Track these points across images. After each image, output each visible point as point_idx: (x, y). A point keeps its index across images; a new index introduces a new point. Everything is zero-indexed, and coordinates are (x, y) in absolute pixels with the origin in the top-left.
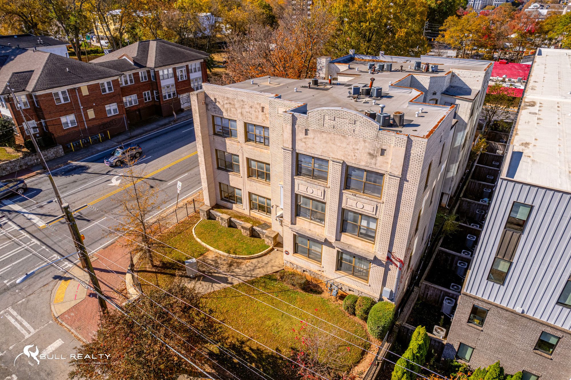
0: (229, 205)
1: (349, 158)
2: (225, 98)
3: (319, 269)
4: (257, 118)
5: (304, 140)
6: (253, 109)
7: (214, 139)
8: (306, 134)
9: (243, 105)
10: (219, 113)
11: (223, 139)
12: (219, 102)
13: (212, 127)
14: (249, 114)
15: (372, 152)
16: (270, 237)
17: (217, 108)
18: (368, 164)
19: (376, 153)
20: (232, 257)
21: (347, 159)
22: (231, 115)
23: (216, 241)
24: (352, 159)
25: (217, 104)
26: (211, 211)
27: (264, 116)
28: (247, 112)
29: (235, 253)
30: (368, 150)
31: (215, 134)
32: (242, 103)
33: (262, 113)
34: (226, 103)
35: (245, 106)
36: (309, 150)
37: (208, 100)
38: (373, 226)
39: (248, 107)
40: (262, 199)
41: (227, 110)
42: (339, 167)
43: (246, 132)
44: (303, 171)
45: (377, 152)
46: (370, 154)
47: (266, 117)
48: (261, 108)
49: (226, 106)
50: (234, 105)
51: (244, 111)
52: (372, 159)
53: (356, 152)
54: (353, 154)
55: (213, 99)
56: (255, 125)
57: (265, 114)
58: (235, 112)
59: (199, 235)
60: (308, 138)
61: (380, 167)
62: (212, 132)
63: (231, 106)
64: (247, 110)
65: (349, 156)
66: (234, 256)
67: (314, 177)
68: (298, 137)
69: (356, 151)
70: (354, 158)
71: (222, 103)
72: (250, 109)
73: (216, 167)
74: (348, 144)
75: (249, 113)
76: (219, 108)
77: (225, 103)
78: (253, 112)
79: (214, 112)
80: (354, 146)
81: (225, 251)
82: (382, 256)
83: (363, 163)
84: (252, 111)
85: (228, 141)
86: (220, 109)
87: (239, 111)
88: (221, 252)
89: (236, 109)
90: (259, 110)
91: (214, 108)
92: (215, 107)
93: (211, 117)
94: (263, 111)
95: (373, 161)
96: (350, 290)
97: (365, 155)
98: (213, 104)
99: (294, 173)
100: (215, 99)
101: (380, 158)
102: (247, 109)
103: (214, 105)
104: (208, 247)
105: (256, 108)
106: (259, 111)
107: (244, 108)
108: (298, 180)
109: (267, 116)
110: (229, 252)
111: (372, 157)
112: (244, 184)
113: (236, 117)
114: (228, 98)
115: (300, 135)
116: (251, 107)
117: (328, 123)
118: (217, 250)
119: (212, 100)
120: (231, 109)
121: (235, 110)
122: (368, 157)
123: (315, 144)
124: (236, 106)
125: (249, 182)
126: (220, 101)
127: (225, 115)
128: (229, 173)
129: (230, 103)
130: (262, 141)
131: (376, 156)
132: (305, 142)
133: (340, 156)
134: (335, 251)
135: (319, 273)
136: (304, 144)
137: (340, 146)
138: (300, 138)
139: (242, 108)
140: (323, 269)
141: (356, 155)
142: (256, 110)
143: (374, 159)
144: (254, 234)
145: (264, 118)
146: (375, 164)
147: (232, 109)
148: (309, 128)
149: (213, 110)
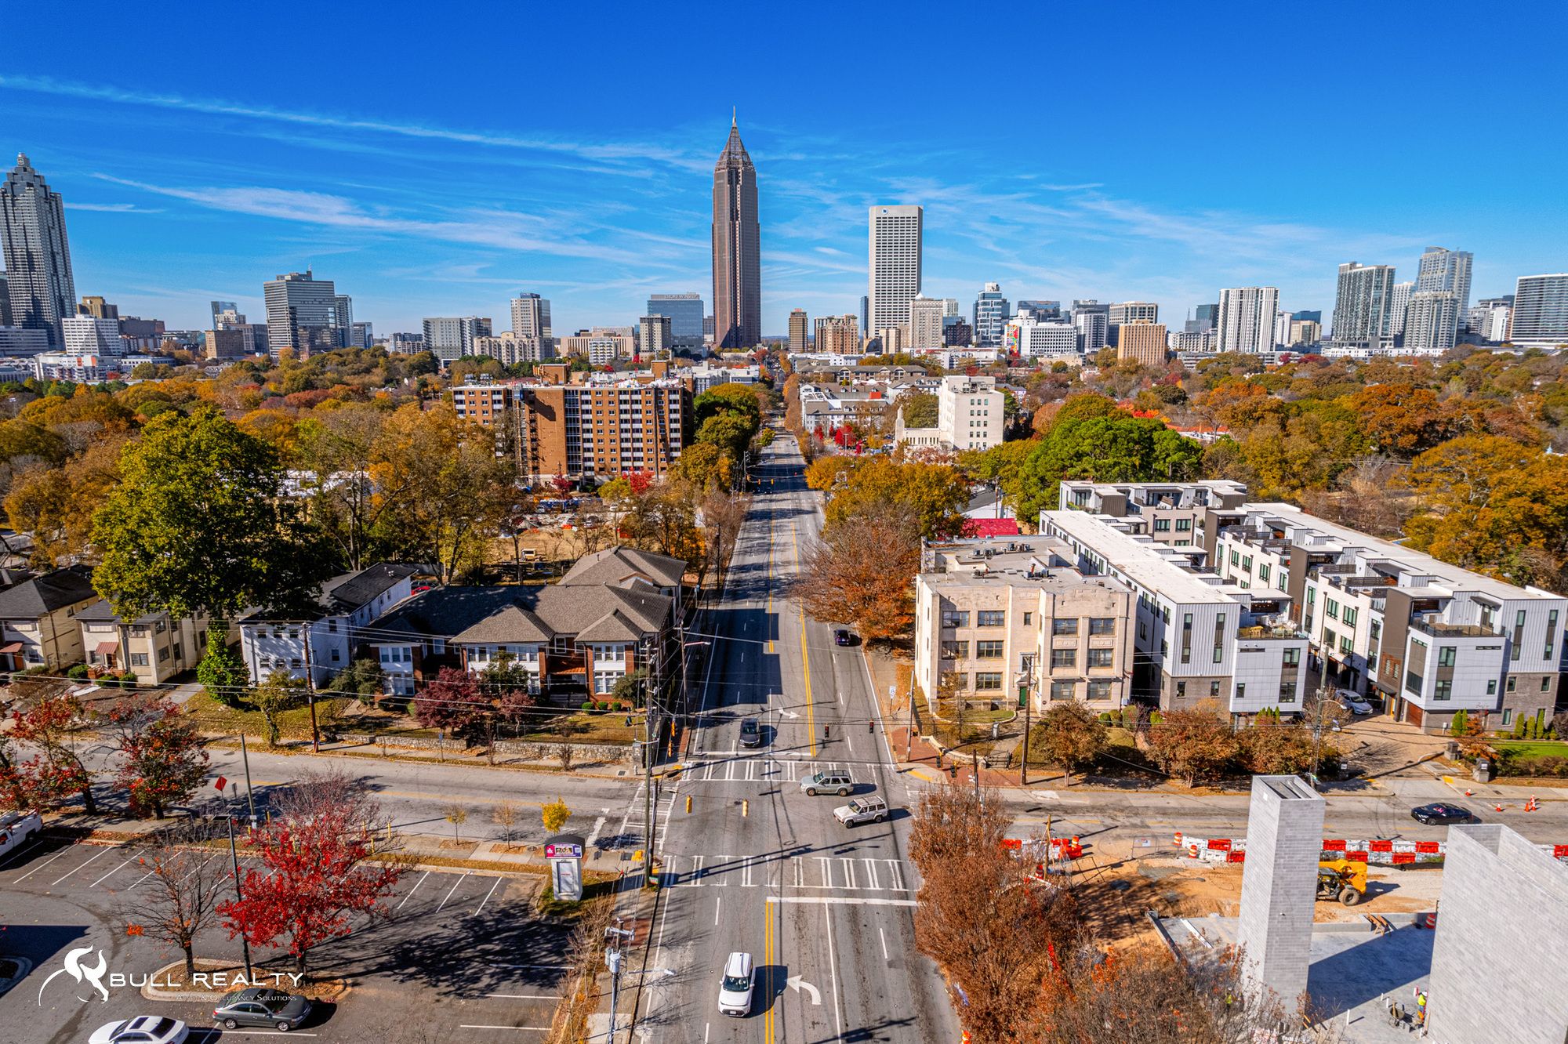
2: (961, 595)
4: (992, 605)
5: (1061, 609)
6: (987, 599)
8: (1062, 602)
11: (954, 630)
13: (944, 624)
14: (983, 604)
15: (1107, 606)
16: (1011, 702)
17: (951, 604)
18: (1106, 614)
19: (1109, 606)
21: (1092, 614)
22: (966, 607)
25: (954, 601)
28: (981, 602)
30: (1103, 606)
31: (945, 627)
32: (977, 595)
33: (997, 601)
34: (961, 599)
35: (980, 598)
36: (1065, 615)
38: (1108, 655)
40: (989, 676)
41: (961, 604)
42: (1087, 621)
43: (979, 619)
44: (1060, 631)
46: (1105, 608)
49: (961, 601)
50: (969, 598)
51: (978, 602)
54: (1095, 611)
55: (946, 597)
56: (988, 612)
58: (970, 605)
60: (1065, 606)
63: (966, 600)
65: (1093, 612)
67: (1068, 633)
68: (1056, 608)
69: (1097, 608)
70: (1096, 613)
72: (985, 599)
74: (1092, 605)
75: (983, 602)
76: (955, 604)
77: (959, 599)
78: (987, 602)
80: (1095, 606)
82: (1120, 675)
83: (1102, 615)
85: (958, 631)
87: (974, 602)
93: (942, 613)
94: (997, 599)
97: (1102, 609)
98: (947, 601)
99: (1053, 634)
100: (949, 597)
101: (1112, 609)
102: (983, 599)
106: (994, 600)
107: (979, 600)
108: (1057, 638)
109: (1001, 602)
112: (972, 666)
113: (970, 608)
114: (963, 594)
115: (1058, 606)
117: (1078, 595)
119: (945, 599)
120: (965, 603)
121: (970, 602)
122: (1104, 610)
123: (1069, 610)
124: (971, 599)
125: (978, 663)
126: (955, 598)
127: (959, 608)
128: (957, 660)
129: (965, 598)
130: (994, 624)
131: (1109, 609)
133: (1087, 613)
134: (1085, 684)
136: (1061, 611)
137: (1087, 607)
138: (1058, 608)
141: (1098, 610)
142: (991, 599)
143: (1108, 611)
144: (994, 707)
145: (999, 604)
146: (1110, 613)
147: (967, 603)
148: (1065, 600)
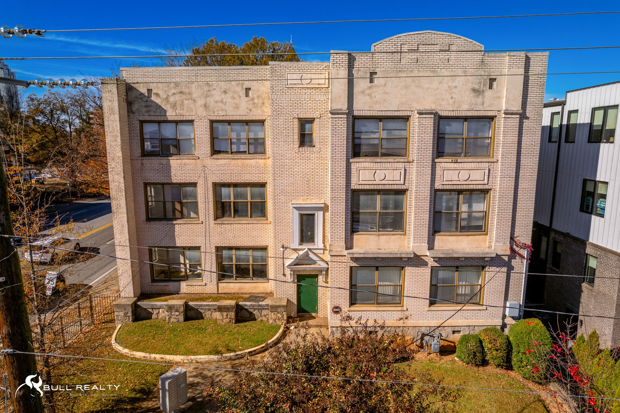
0: (171, 286)
1: (443, 103)
2: (172, 85)
3: (399, 315)
4: (237, 107)
5: (368, 92)
6: (228, 95)
7: (142, 164)
8: (371, 81)
9: (209, 91)
10: (157, 114)
11: (163, 160)
12: (157, 95)
13: (139, 142)
14: (220, 105)
15: (477, 87)
16: (279, 306)
17: (153, 104)
18: (473, 106)
19: (482, 86)
20: (230, 359)
21: (440, 105)
22: (184, 112)
23: (178, 345)
24: (448, 104)
25: (153, 98)
26: (139, 303)
27: (251, 102)
28: (217, 102)
29: (229, 350)
30: (470, 85)
31: (145, 154)
32: (206, 88)
33: (246, 99)
34: (174, 94)
35: (213, 92)
36: (377, 107)
37: (132, 95)
39: (219, 93)
40: (243, 253)
41: (174, 106)
43: (213, 138)
44: (364, 149)
45: (484, 85)
46: (474, 90)
47: (254, 103)
48: (244, 91)
49: (172, 99)
50: (190, 94)
51: (211, 101)
52: (478, 97)
53: (453, 93)
54: (448, 96)
55: (144, 90)
56: (229, 122)
57: (253, 99)
58: (192, 106)
59: (134, 347)
60: (376, 86)
61: (489, 106)
62: (138, 152)
63: (184, 97)
64: (217, 98)
65: (443, 100)
66: (232, 354)
68: (356, 90)
69: (454, 90)
70: (451, 101)
71: (163, 95)
72: (223, 96)
73: (144, 217)
74: (440, 83)
75: (222, 102)
76: (157, 104)
77: (170, 94)
78: (229, 100)
79: (146, 114)
80: (450, 84)
81: (210, 353)
82: (503, 249)
83: (465, 107)
84: (227, 98)
86: (158, 107)
87: (201, 102)
88: (203, 358)
89: (194, 101)
90: (241, 94)
91: (146, 106)
92: (149, 104)
93: (137, 124)
94: (247, 95)
95: (480, 100)
96: (454, 332)
97: (468, 93)
98: (145, 99)
99: (350, 154)
100: (149, 91)
101: (489, 93)
103: (147, 101)
104: (168, 357)
105: (235, 92)
106: (240, 97)
107: (212, 96)
108: (358, 164)
109: (256, 101)
110: (218, 352)
111: (477, 93)
112: (207, 235)
113: (194, 113)
114: (177, 84)
115: (361, 85)
116: (225, 92)
117: (408, 56)
118: (193, 357)
119: (141, 94)
120: (183, 102)
121: (192, 101)
122: (472, 95)
123: (387, 93)
124: (194, 96)
125: (218, 227)
126: (160, 92)
127: (171, 115)
128: (174, 222)
129: (181, 92)
130: (243, 148)
131: (483, 91)
132: (370, 95)
133: (429, 103)
134: (427, 270)
135: (401, 323)
136: (368, 98)
137: (429, 88)
138: (361, 89)
139: (207, 96)
140: (407, 313)
141: (454, 96)
142: (235, 95)
143: (480, 96)
145: (251, 106)
146: (483, 104)
147: (186, 102)
148: (377, 70)
149: (144, 109)
